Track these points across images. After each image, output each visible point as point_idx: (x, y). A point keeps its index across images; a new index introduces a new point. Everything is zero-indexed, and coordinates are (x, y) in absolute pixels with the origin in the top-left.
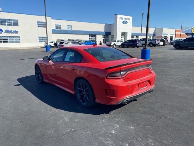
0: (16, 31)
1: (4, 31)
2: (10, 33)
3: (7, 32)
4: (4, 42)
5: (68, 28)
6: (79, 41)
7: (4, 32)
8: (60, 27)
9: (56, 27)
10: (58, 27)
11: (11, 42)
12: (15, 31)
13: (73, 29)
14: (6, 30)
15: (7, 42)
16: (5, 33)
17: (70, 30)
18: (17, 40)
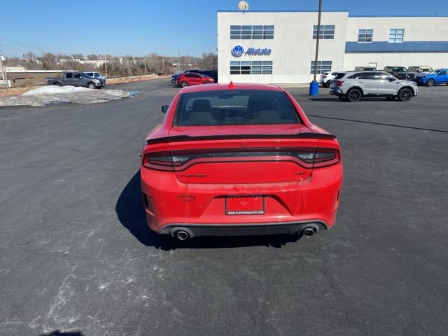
0: (268, 49)
1: (245, 51)
2: (255, 55)
3: (251, 52)
4: (243, 73)
5: (393, 36)
6: (418, 71)
7: (246, 53)
8: (371, 36)
9: (360, 36)
10: (366, 36)
11: (255, 73)
12: (266, 49)
13: (408, 38)
14: (250, 49)
15: (249, 73)
16: (247, 55)
17: (397, 41)
18: (267, 68)
